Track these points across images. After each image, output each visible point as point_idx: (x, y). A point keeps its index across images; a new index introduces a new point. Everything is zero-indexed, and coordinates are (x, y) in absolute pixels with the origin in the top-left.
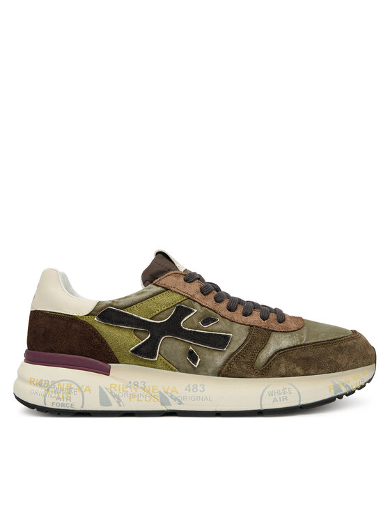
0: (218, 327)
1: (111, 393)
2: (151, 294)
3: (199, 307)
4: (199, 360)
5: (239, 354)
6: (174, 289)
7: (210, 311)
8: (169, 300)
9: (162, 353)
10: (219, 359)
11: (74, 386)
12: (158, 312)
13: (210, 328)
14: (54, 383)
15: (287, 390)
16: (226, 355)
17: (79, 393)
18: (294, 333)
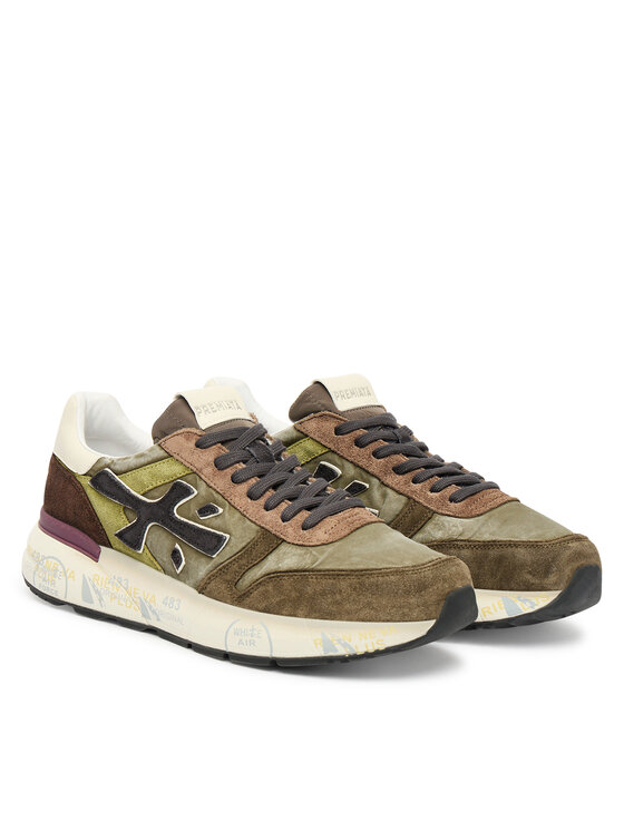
0: (218, 522)
1: (94, 586)
2: (150, 459)
3: (203, 486)
4: (183, 563)
5: (224, 567)
6: (178, 457)
7: (216, 495)
8: (170, 470)
9: (148, 544)
10: (203, 568)
11: (60, 568)
12: (151, 487)
13: (207, 522)
14: (44, 558)
15: (255, 632)
16: (210, 565)
17: (63, 578)
18: (310, 549)
